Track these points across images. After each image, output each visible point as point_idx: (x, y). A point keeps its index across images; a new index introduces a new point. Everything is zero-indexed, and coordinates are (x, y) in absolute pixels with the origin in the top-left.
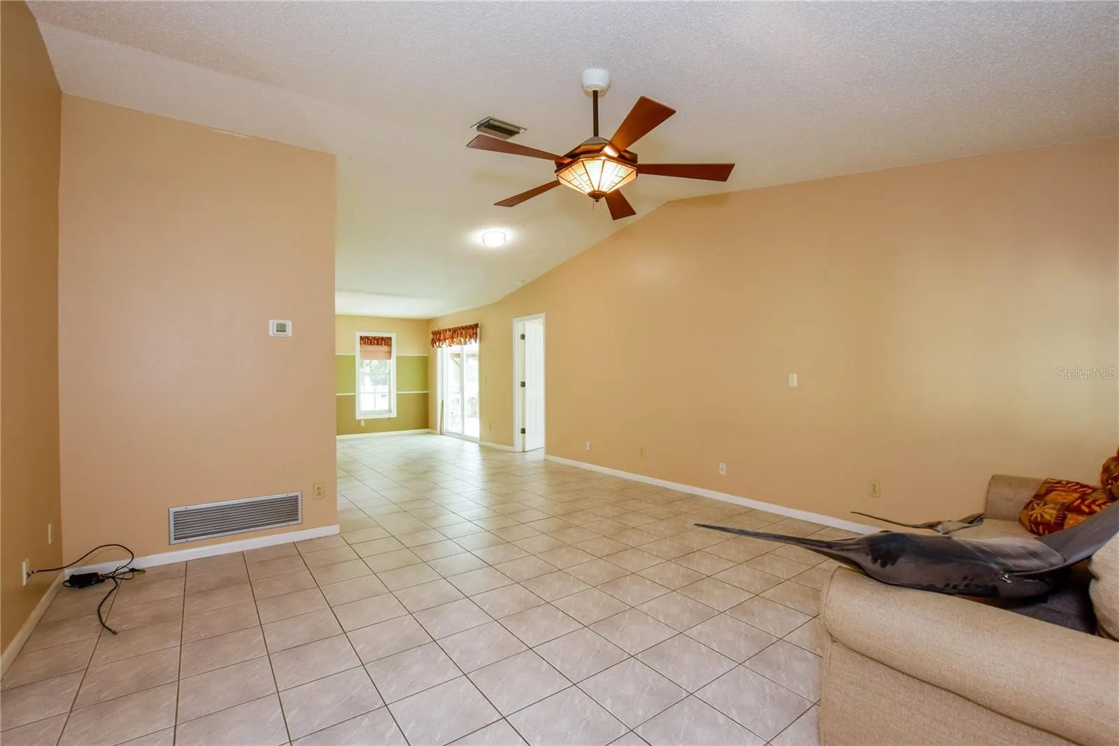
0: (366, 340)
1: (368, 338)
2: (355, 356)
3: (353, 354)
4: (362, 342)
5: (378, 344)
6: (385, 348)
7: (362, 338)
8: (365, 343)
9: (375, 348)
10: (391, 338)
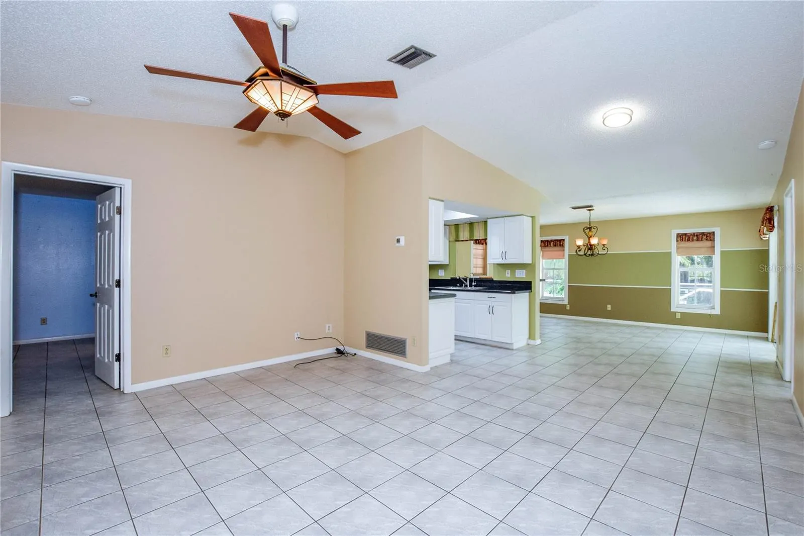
0: (682, 237)
1: (686, 234)
2: (671, 252)
3: (670, 251)
4: (679, 239)
5: (698, 240)
6: (708, 243)
7: (678, 235)
8: (682, 240)
9: (696, 244)
10: (714, 232)
